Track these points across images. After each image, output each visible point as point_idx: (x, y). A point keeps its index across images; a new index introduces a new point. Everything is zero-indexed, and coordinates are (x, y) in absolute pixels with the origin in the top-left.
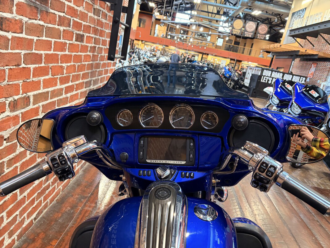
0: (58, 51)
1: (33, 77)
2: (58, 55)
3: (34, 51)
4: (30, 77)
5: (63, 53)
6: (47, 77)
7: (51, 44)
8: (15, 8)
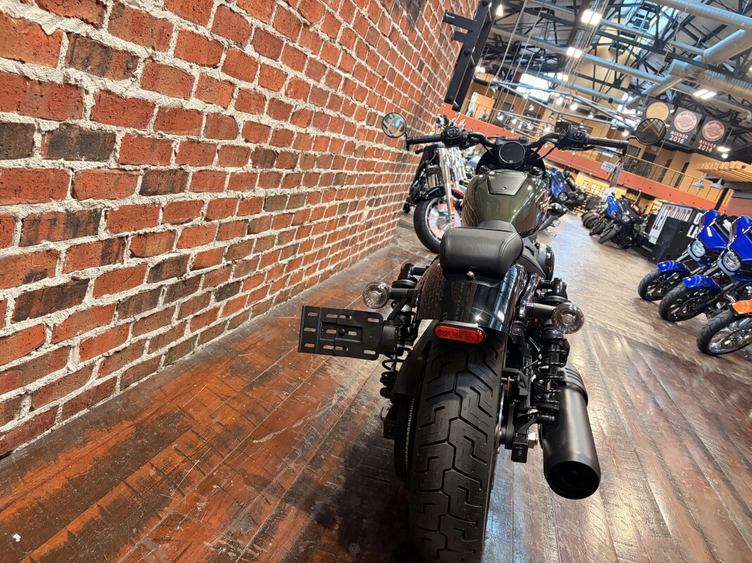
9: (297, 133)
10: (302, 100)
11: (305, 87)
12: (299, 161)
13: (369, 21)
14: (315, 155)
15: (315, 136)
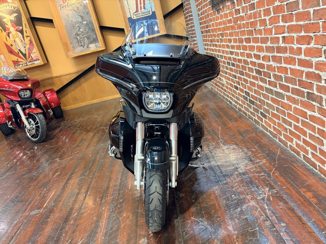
9: (266, 64)
11: (262, 47)
12: (272, 76)
13: (283, 3)
14: (281, 76)
15: (276, 66)
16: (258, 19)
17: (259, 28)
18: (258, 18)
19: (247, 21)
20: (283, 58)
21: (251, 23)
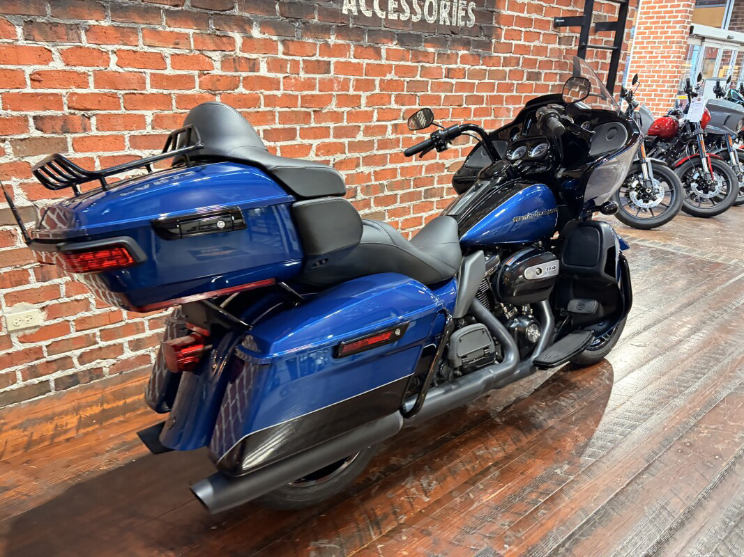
0: (503, 92)
1: (474, 116)
2: (502, 97)
3: (475, 93)
4: (470, 116)
5: (509, 94)
6: (488, 118)
7: (494, 86)
8: (459, 60)
9: (346, 174)
10: (339, 155)
11: (339, 145)
12: (359, 191)
13: (402, 79)
14: (382, 184)
15: (372, 171)
16: (334, 93)
17: (336, 109)
18: (338, 91)
19: (291, 93)
20: (389, 156)
21: (308, 98)
